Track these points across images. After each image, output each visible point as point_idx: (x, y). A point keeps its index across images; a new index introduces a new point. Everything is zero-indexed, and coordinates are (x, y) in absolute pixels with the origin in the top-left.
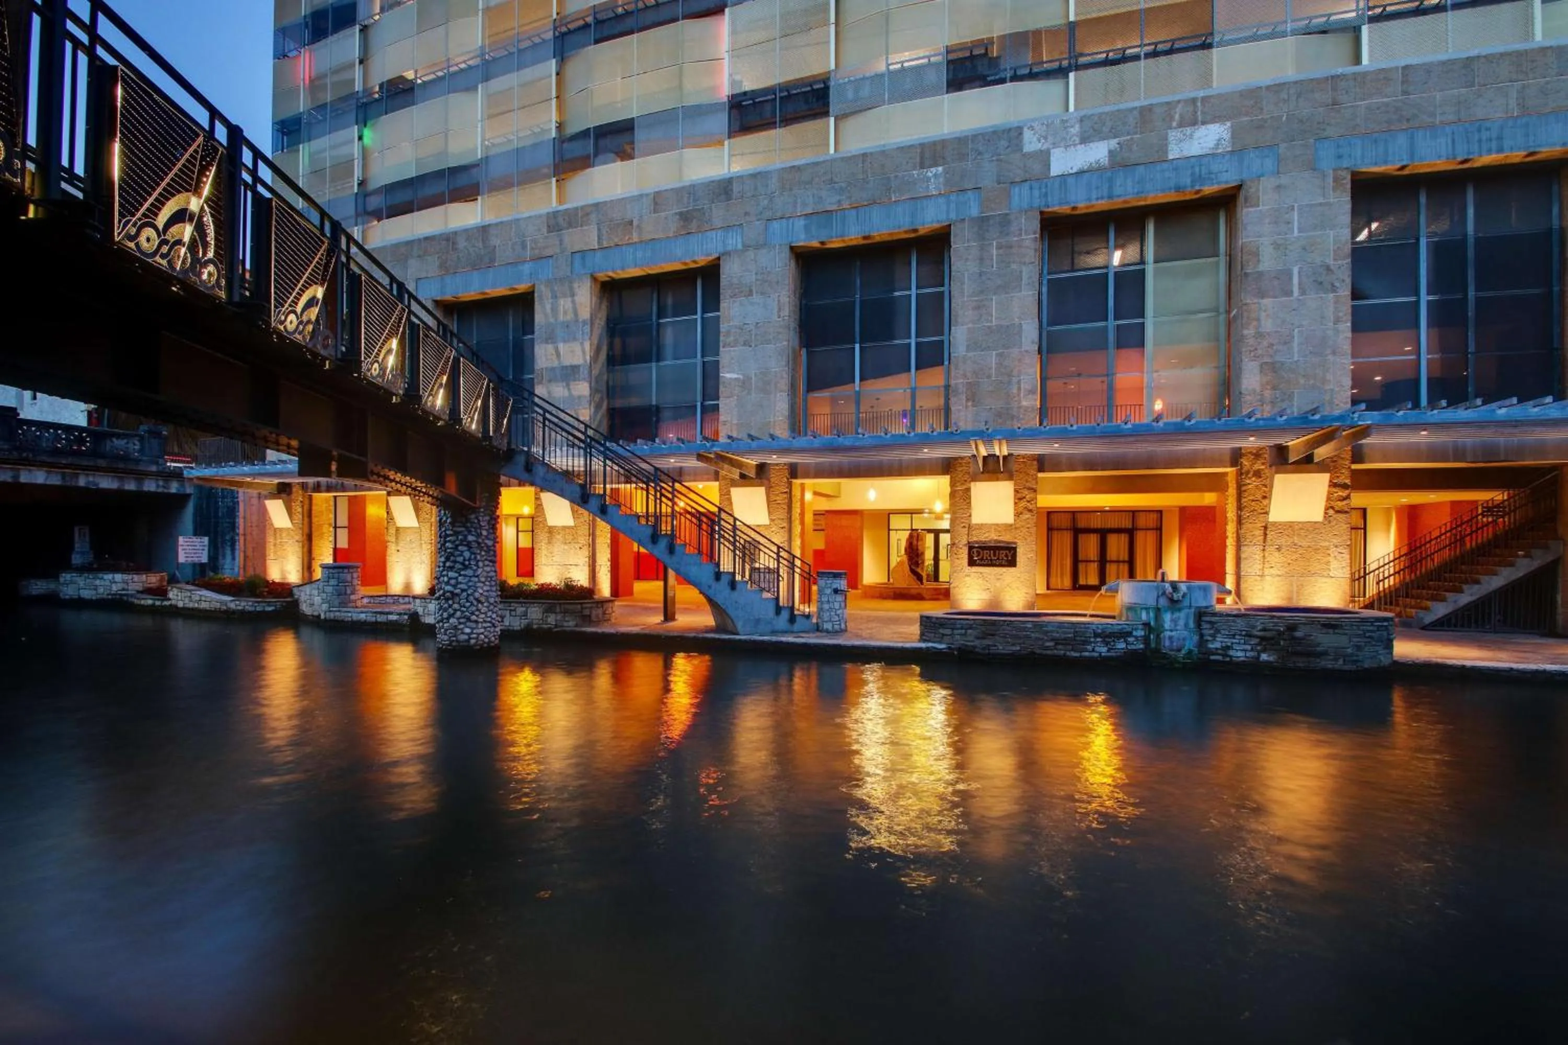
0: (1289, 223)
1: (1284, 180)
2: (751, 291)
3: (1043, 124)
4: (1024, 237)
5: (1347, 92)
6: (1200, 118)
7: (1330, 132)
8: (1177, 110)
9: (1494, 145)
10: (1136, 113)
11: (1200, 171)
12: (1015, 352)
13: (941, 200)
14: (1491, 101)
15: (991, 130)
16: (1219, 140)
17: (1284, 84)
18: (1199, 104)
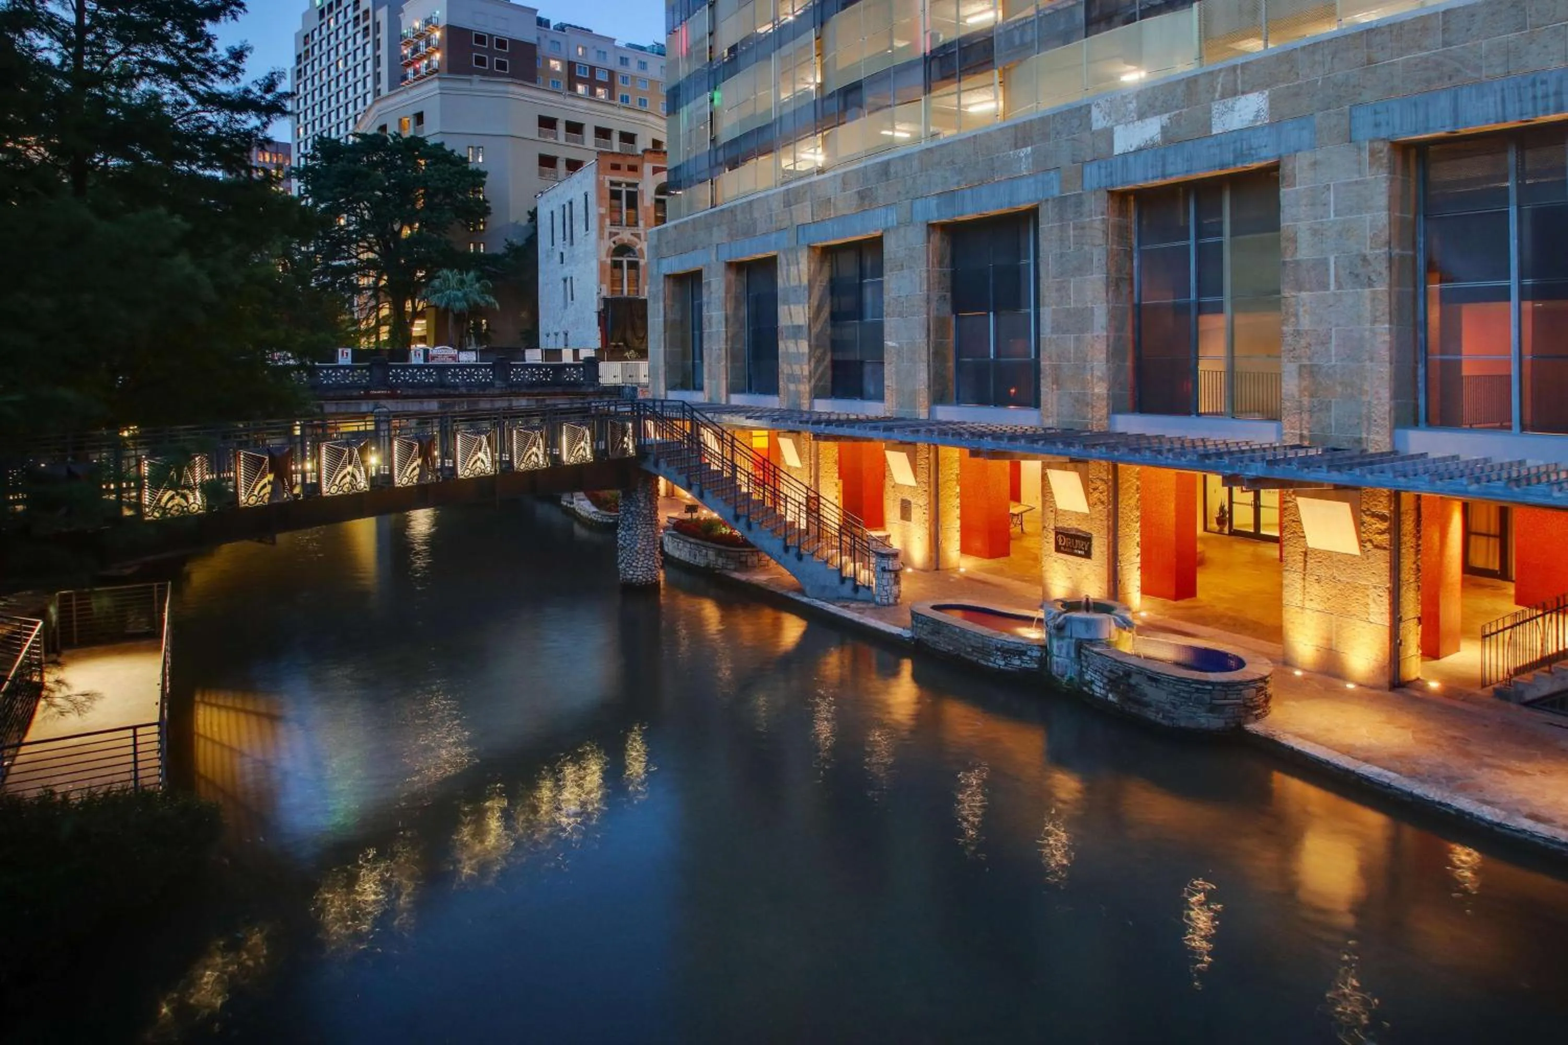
0: (1325, 205)
1: (1319, 155)
2: (902, 265)
3: (1107, 101)
4: (1094, 218)
5: (1382, 49)
6: (1240, 88)
7: (1367, 96)
8: (1220, 79)
9: (1552, 102)
10: (1183, 86)
11: (1242, 145)
12: (1088, 336)
13: (1031, 180)
14: (1545, 47)
15: (1067, 108)
16: (1258, 111)
17: (1319, 43)
18: (1239, 72)
